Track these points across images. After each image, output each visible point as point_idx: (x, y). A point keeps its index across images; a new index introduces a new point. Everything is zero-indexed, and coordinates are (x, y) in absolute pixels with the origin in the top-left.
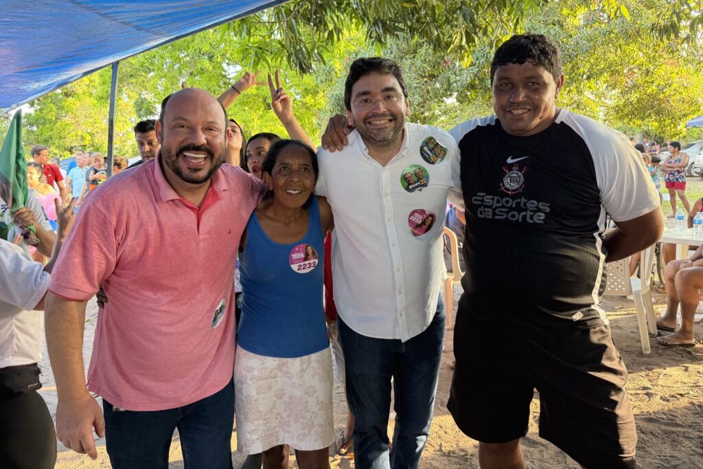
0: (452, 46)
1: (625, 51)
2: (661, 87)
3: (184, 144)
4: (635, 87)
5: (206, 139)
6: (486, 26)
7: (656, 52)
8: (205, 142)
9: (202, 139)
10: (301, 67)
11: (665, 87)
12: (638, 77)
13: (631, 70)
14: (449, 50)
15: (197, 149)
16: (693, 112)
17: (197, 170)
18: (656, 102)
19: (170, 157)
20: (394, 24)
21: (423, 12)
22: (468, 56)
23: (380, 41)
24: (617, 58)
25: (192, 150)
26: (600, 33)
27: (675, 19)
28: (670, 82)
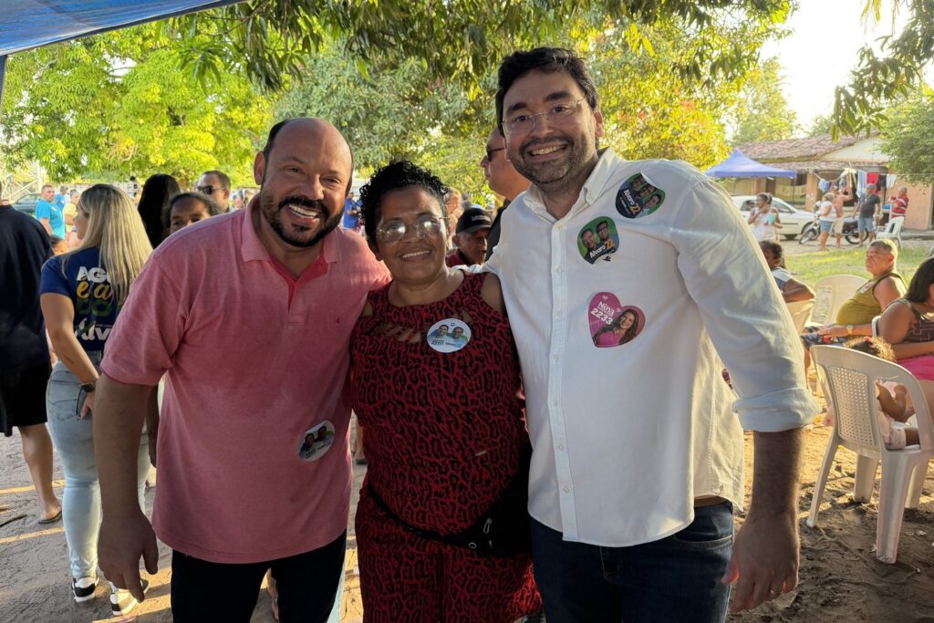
0: (456, 72)
1: (639, 87)
2: (675, 132)
3: (293, 194)
4: (647, 129)
5: (324, 192)
6: (495, 52)
7: (673, 91)
8: (321, 196)
9: (319, 190)
10: (268, 82)
11: (680, 132)
12: (651, 118)
13: (643, 109)
14: (453, 77)
15: (308, 203)
16: (708, 163)
17: (303, 229)
18: (669, 149)
19: (270, 207)
20: (383, 37)
21: (417, 26)
22: (475, 87)
23: (364, 56)
24: (629, 95)
25: (303, 205)
26: (615, 64)
27: (698, 59)
28: (685, 126)
